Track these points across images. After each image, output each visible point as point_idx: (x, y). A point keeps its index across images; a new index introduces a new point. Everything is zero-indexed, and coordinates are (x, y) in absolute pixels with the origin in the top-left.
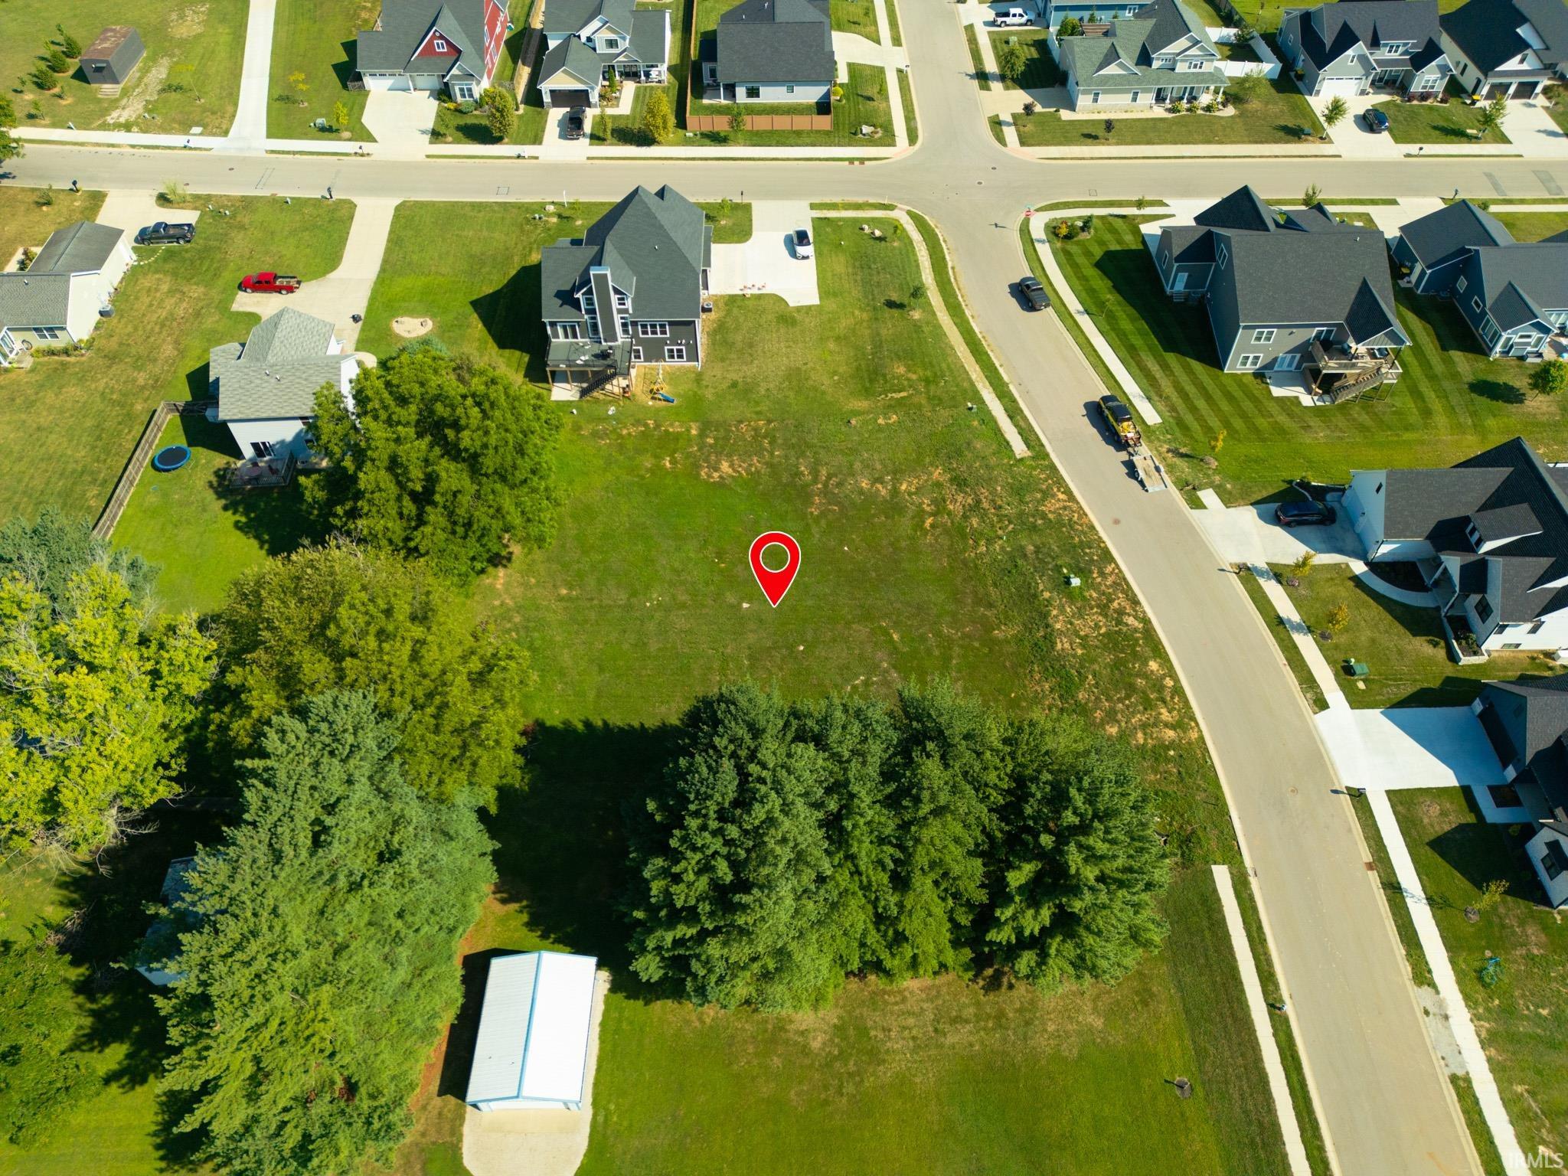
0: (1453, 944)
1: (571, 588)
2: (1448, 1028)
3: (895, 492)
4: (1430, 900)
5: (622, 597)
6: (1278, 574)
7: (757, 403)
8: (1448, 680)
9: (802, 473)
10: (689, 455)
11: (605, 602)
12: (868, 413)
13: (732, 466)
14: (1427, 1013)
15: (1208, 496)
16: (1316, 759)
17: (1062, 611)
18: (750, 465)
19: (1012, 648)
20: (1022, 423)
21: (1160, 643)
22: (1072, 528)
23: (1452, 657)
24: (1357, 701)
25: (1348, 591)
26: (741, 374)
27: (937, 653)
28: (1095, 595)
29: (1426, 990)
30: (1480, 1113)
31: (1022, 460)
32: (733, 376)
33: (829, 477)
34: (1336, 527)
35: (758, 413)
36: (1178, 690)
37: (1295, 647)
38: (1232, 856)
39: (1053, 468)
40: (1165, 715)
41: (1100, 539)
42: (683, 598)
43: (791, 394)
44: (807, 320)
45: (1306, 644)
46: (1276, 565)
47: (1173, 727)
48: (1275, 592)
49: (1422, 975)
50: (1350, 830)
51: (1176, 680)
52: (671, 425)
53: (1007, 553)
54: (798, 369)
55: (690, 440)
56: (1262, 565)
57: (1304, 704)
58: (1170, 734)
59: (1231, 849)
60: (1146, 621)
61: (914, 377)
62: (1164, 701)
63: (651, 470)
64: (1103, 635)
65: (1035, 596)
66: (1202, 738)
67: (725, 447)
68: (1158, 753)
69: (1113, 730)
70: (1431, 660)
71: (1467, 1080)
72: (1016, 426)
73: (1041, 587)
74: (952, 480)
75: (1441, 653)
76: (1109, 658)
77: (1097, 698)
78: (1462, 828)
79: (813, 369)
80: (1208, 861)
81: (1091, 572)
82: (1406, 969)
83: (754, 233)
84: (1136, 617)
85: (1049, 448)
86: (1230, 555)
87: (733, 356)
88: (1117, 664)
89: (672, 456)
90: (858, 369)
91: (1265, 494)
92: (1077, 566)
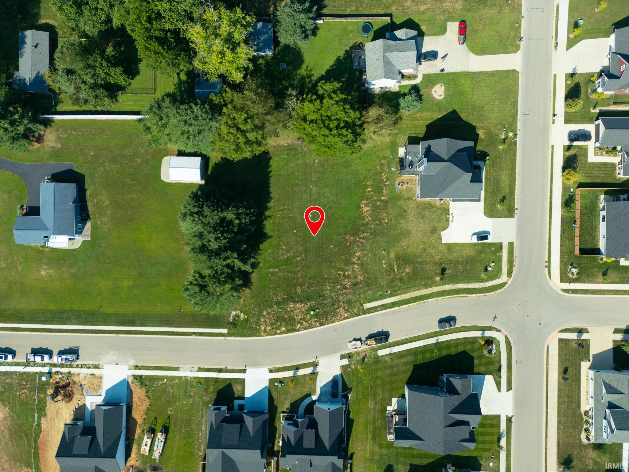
0: (207, 379)
1: (318, 163)
2: (189, 371)
3: (354, 263)
4: (217, 378)
5: (314, 179)
6: (314, 374)
7: (395, 219)
8: (276, 408)
9: (363, 234)
10: (372, 196)
11: (313, 174)
12: (388, 258)
13: (367, 211)
14: (192, 367)
15: (345, 362)
16: (256, 364)
17: (303, 307)
18: (367, 217)
19: (293, 291)
20: (379, 308)
21: (291, 333)
22: (333, 316)
23: (283, 412)
24: (271, 381)
25: (306, 391)
26: (410, 214)
27: (293, 270)
28: (308, 318)
29: (197, 370)
30: (172, 370)
31: (362, 305)
32: (409, 211)
33: (361, 243)
34: (330, 397)
35: (391, 220)
36: (276, 334)
37: (289, 370)
38: (229, 335)
39: (359, 315)
40: (268, 328)
41: (328, 324)
42: (314, 197)
43: (399, 231)
44: (434, 238)
45: (290, 374)
46: (317, 374)
47: (265, 329)
48: (308, 371)
49: (200, 370)
50: (235, 366)
51: (279, 334)
52: (386, 190)
53: (325, 295)
54: (411, 234)
55: (379, 197)
56: (318, 370)
57: (272, 367)
58: (263, 328)
59: (232, 335)
60: (299, 330)
61: (404, 275)
62: (273, 329)
63: (366, 184)
64: (294, 317)
65: (309, 300)
66: (262, 336)
67: (375, 208)
68: (258, 324)
69: (265, 313)
70: (283, 406)
71: (178, 370)
72: (378, 307)
73: (311, 303)
74: (357, 283)
75: (285, 410)
76: (286, 317)
77: (274, 311)
78: (234, 393)
79: (410, 240)
80: (229, 329)
81: (316, 318)
82: (202, 367)
83: (491, 220)
84: (300, 328)
85: (367, 315)
86: (322, 362)
87: (418, 211)
88: (284, 319)
89: (372, 191)
90: (409, 255)
91: (346, 380)
92: (319, 315)
